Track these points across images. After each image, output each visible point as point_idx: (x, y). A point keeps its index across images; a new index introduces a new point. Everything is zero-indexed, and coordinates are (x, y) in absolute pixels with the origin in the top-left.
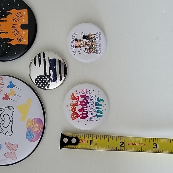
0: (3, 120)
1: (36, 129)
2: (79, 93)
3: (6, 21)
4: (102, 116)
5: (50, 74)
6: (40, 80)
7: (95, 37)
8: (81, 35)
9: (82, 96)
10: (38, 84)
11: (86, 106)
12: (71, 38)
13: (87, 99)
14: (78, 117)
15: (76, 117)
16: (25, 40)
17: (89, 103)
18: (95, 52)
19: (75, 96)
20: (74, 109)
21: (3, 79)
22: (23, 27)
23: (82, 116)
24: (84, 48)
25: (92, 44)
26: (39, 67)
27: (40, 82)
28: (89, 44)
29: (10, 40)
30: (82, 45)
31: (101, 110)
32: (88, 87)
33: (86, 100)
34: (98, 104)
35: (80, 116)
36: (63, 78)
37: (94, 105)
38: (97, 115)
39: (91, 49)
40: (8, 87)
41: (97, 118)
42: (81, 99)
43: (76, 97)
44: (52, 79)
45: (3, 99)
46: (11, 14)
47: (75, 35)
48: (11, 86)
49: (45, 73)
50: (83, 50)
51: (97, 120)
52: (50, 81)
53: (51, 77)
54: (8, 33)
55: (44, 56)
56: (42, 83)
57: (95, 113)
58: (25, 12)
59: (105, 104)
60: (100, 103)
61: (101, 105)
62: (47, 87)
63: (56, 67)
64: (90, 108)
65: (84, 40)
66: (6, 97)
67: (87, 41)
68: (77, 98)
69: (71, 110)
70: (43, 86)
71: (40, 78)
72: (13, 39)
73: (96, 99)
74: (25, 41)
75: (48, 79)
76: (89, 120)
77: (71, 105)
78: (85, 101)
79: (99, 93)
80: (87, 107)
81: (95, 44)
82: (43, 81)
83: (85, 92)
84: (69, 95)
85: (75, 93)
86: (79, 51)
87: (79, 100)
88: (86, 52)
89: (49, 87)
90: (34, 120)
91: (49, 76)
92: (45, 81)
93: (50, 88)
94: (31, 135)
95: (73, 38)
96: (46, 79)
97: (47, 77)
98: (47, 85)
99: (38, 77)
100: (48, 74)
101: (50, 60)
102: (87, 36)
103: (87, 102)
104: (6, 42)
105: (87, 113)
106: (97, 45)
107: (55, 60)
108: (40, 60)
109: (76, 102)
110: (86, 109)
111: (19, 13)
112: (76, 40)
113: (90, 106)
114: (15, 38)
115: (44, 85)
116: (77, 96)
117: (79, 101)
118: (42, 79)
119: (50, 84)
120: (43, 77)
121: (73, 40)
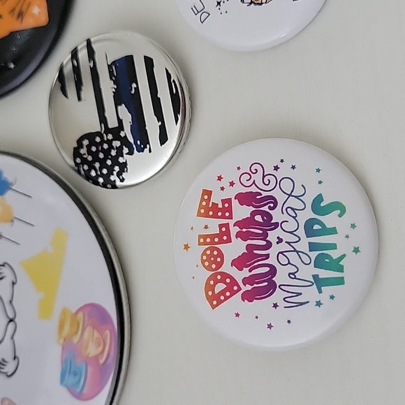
1: (92, 350)
2: (232, 184)
4: (340, 281)
5: (120, 121)
6: (90, 152)
9: (244, 199)
10: (86, 167)
11: (264, 243)
13: (266, 208)
14: (233, 293)
15: (223, 292)
17: (276, 225)
19: (217, 199)
20: (213, 259)
23: (249, 287)
26: (79, 99)
27: (90, 158)
31: (335, 254)
33: (264, 214)
34: (316, 227)
35: (240, 289)
37: (301, 232)
38: (315, 277)
41: (320, 292)
42: (242, 212)
43: (220, 206)
44: (131, 140)
51: (319, 304)
52: (126, 150)
53: (127, 132)
55: (91, 55)
56: (97, 165)
57: (307, 272)
59: (353, 226)
60: (329, 220)
61: (333, 231)
62: (119, 174)
64: (284, 247)
68: (224, 210)
69: (203, 262)
70: (102, 175)
71: (86, 142)
73: (309, 206)
74: (38, 15)
75: (117, 144)
76: (282, 304)
77: (200, 244)
78: (258, 218)
79: (319, 176)
80: (269, 245)
82: (101, 155)
83: (258, 178)
84: (193, 201)
85: (214, 186)
86: (219, 4)
87: (230, 217)
89: (124, 175)
90: (80, 315)
91: (116, 133)
92: (107, 153)
93: (130, 178)
94: (75, 374)
96: (109, 142)
97: (110, 137)
98: (117, 169)
99: (80, 141)
100: (113, 123)
101: (114, 63)
103: (269, 224)
105: (273, 271)
107: (129, 60)
109: (221, 226)
110: (267, 256)
113: (280, 240)
115: (105, 171)
116: (224, 201)
117: (231, 222)
118: (94, 149)
119: (125, 164)
120: (98, 139)
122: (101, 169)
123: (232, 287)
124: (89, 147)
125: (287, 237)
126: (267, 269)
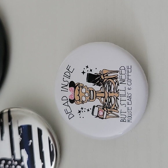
7: (116, 78)
8: (83, 73)
12: (60, 81)
18: (118, 116)
24: (89, 105)
25: (110, 95)
28: (103, 95)
30: (85, 96)
49: (13, 153)
50: (88, 110)
63: (32, 143)
65: (90, 85)
67: (97, 88)
81: (116, 95)
86: (80, 112)
88: (96, 113)
91: (20, 161)
95: (66, 79)
100: (18, 157)
102: (98, 76)
106: (123, 98)
112: (72, 84)
121: (66, 83)
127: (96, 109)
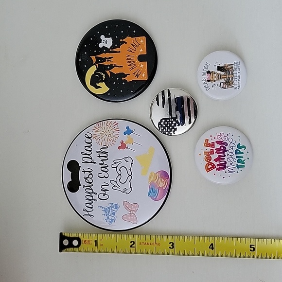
0: (119, 175)
1: (161, 185)
2: (215, 138)
3: (119, 52)
4: (243, 166)
5: (177, 116)
6: (164, 124)
7: (232, 68)
8: (215, 66)
9: (218, 142)
10: (162, 128)
11: (223, 155)
12: (202, 70)
13: (224, 146)
15: (211, 168)
16: (143, 75)
17: (227, 150)
18: (233, 87)
19: (210, 142)
20: (208, 159)
21: (117, 124)
22: (141, 58)
23: (218, 167)
24: (218, 82)
25: (229, 76)
26: (163, 107)
27: (164, 126)
28: (225, 77)
29: (125, 76)
30: (216, 78)
31: (242, 159)
32: (225, 131)
33: (223, 147)
34: (238, 152)
35: (216, 167)
36: (193, 120)
37: (234, 153)
38: (237, 165)
39: (228, 83)
40: (125, 133)
41: (238, 169)
42: (217, 146)
44: (179, 122)
45: (119, 148)
46: (126, 43)
47: (207, 66)
48: (129, 132)
49: (171, 114)
51: (238, 172)
52: (177, 125)
53: (178, 119)
54: (122, 67)
55: (169, 94)
56: (166, 128)
57: (235, 164)
58: (142, 40)
59: (248, 152)
60: (242, 150)
61: (243, 153)
62: (174, 132)
63: (183, 107)
64: (229, 156)
66: (123, 146)
67: (222, 73)
68: (213, 145)
69: (205, 159)
70: (168, 131)
71: (164, 121)
72: (129, 74)
73: (236, 146)
74: (144, 77)
75: (174, 122)
76: (228, 172)
77: (204, 154)
78: (222, 148)
79: (239, 138)
80: (225, 156)
81: (232, 76)
82: (168, 125)
83: (222, 137)
84: (202, 141)
85: (209, 138)
86: (213, 86)
87: (214, 147)
88: (222, 86)
90: (158, 174)
91: (175, 119)
92: (170, 125)
93: (177, 133)
94: (154, 193)
95: (205, 70)
96: (172, 122)
97: (172, 120)
98: (173, 130)
99: (161, 120)
100: (174, 116)
101: (177, 98)
102: (223, 67)
103: (225, 150)
104: (120, 79)
105: (226, 163)
106: (236, 78)
107: (182, 98)
108: (163, 98)
109: (211, 150)
110: (224, 159)
111: (135, 42)
112: (209, 72)
113: (228, 155)
114: (131, 73)
116: (212, 143)
117: (214, 149)
118: (166, 123)
119: (176, 129)
120: (168, 120)
121: (205, 72)
122: (168, 129)
123: (214, 167)
124: (164, 122)
125: (230, 154)
126: (224, 162)
127: (222, 84)
